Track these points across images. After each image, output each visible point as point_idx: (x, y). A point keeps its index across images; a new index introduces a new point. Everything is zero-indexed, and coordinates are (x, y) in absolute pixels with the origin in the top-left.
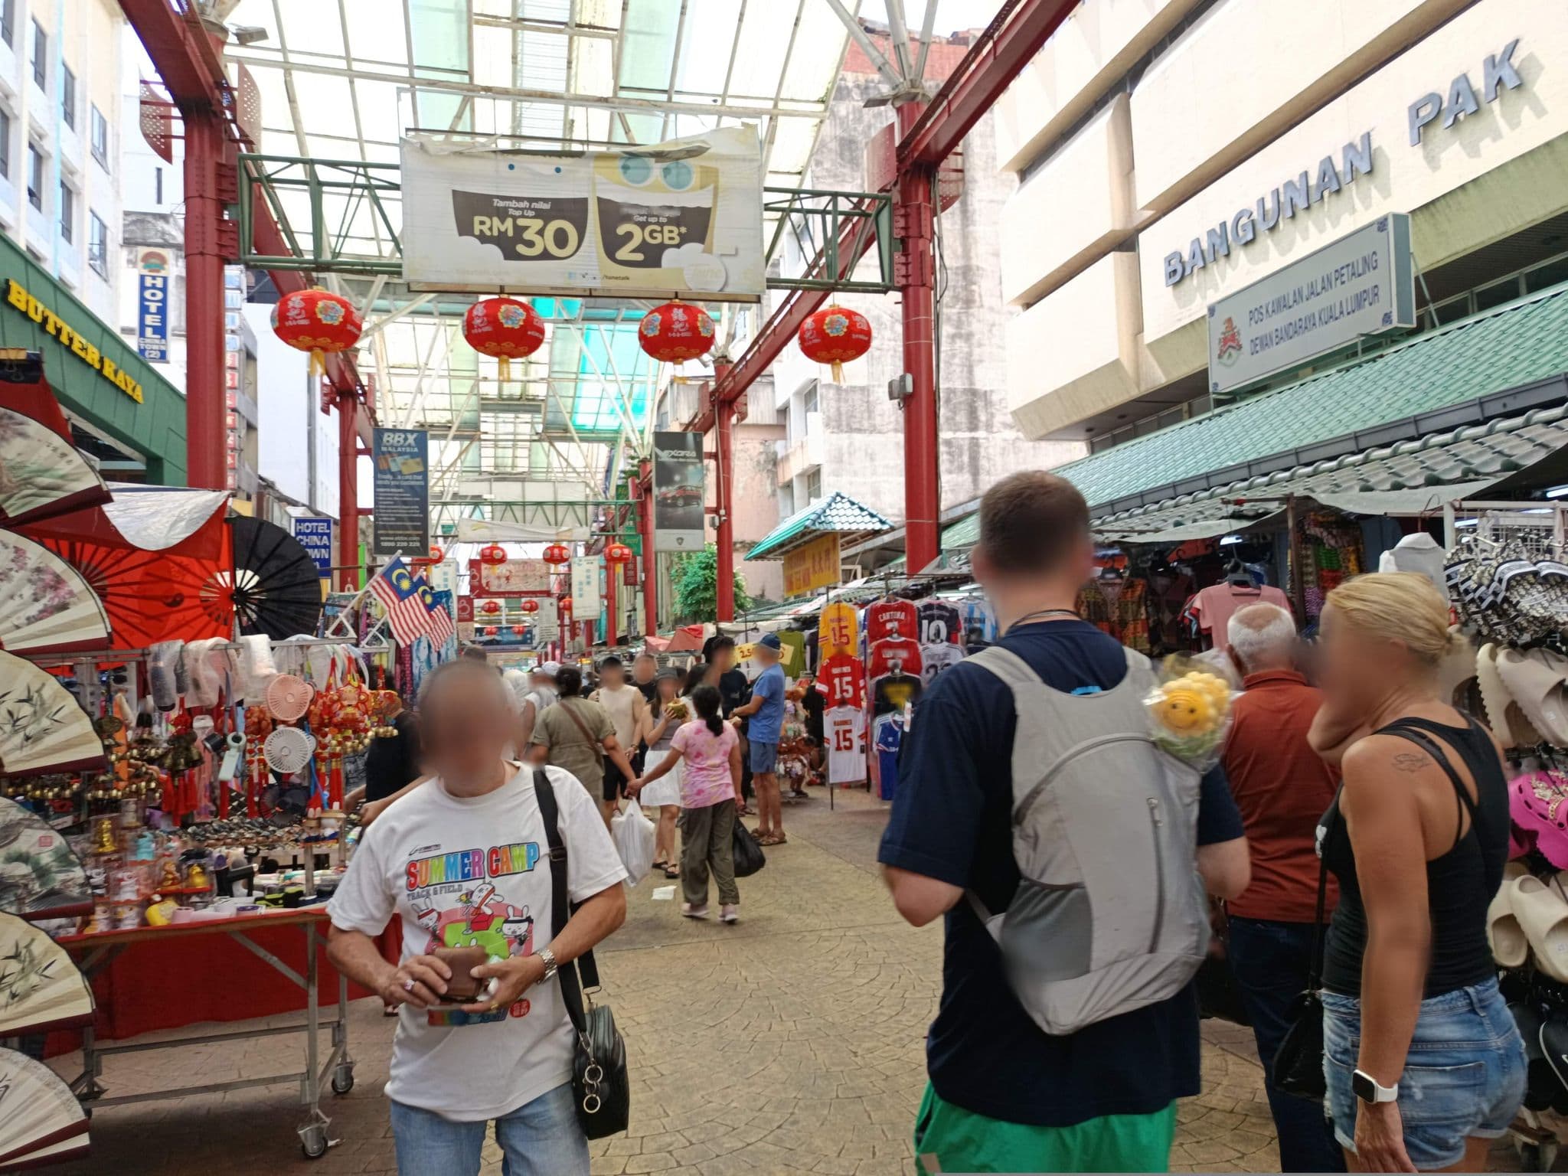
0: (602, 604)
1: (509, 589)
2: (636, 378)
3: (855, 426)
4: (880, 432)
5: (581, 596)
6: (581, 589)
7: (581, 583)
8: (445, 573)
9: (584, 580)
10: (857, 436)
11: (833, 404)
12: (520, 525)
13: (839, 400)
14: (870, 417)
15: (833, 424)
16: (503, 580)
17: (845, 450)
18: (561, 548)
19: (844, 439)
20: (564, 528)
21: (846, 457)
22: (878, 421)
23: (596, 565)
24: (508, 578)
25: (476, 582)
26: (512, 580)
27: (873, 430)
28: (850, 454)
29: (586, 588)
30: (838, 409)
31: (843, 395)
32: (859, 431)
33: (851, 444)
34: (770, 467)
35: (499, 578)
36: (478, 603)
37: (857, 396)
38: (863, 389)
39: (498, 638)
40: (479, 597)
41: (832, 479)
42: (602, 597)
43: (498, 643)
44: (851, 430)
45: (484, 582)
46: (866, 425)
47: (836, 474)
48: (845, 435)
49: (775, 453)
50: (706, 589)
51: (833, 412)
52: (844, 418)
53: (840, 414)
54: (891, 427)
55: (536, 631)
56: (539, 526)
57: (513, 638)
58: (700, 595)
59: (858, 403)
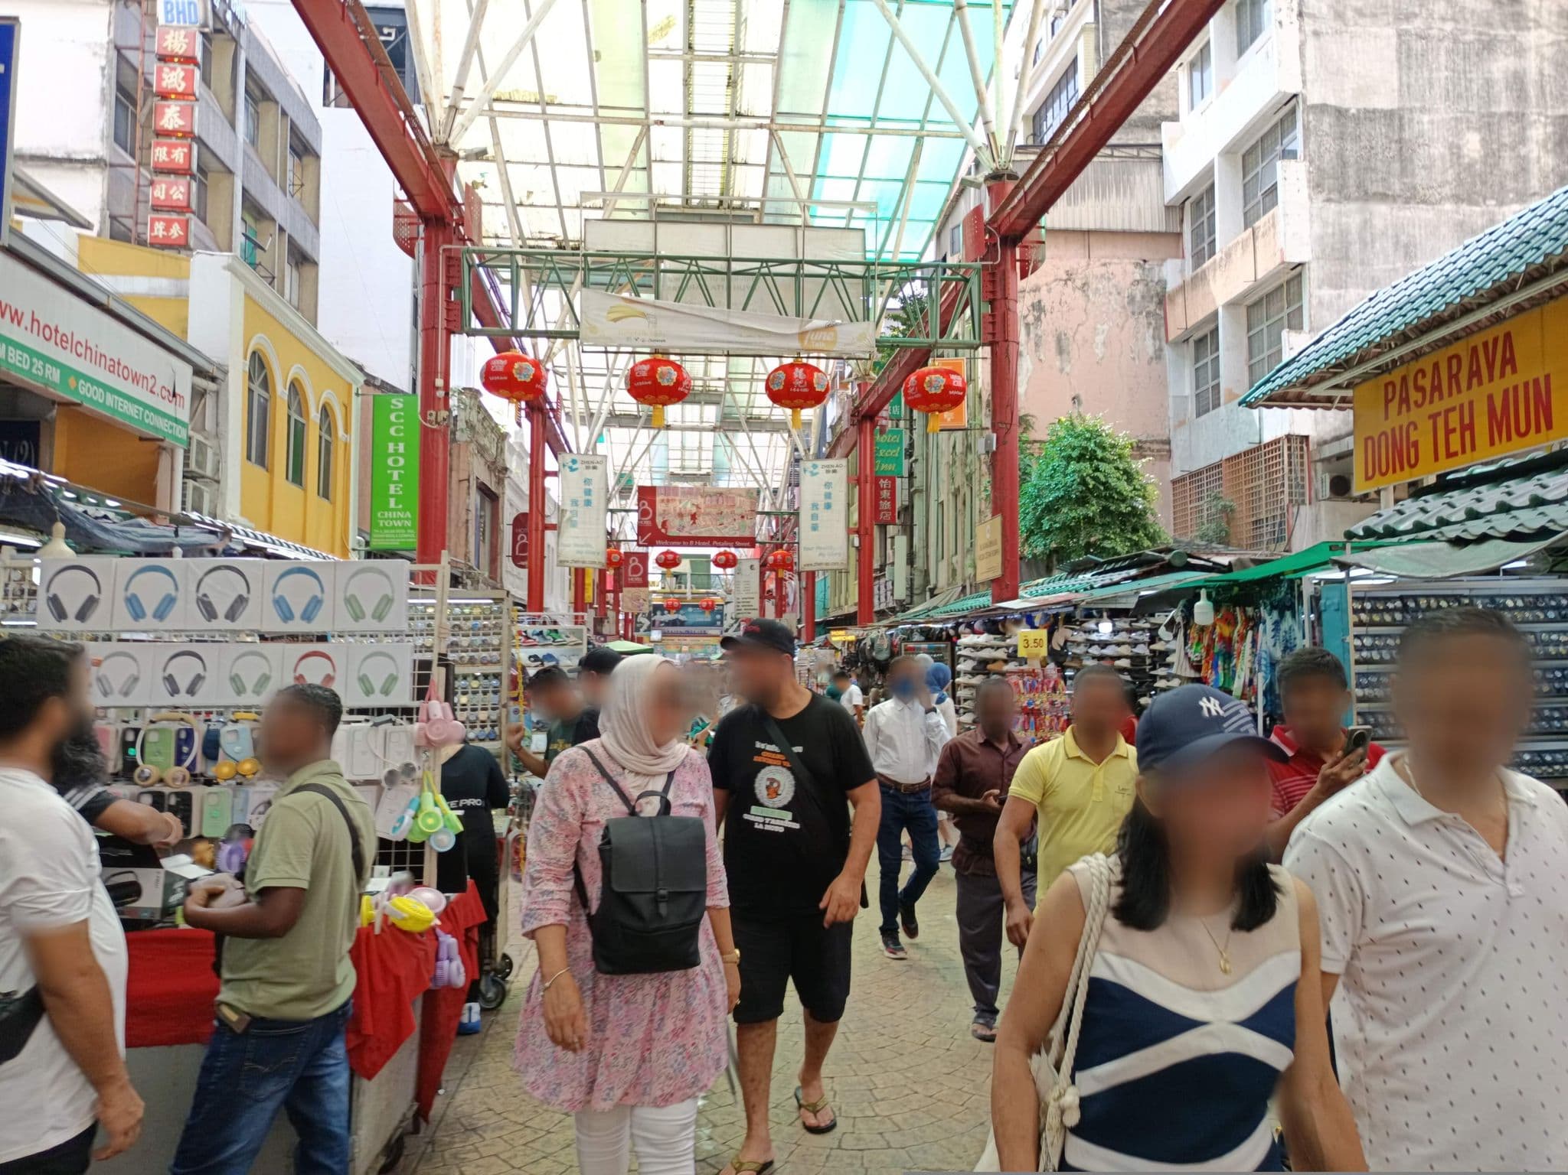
0: (849, 542)
1: (694, 533)
2: (928, 127)
3: (1373, 188)
4: (1424, 201)
5: (815, 528)
6: (814, 517)
7: (815, 506)
8: (587, 481)
9: (821, 501)
10: (1381, 209)
11: (1329, 143)
12: (718, 312)
13: (1342, 137)
14: (1403, 172)
15: (1329, 183)
16: (687, 519)
17: (1354, 236)
18: (810, 370)
19: (1352, 215)
20: (816, 323)
21: (1355, 248)
22: (1421, 177)
23: (842, 473)
24: (694, 517)
25: (647, 522)
26: (700, 520)
27: (1411, 197)
28: (1364, 243)
29: (823, 514)
30: (1341, 156)
31: (1351, 125)
32: (1384, 197)
33: (1366, 224)
34: (1152, 307)
35: (681, 515)
36: (655, 552)
37: (1380, 129)
38: (1389, 115)
39: (682, 618)
40: (651, 543)
41: (1327, 293)
42: (849, 531)
43: (682, 624)
44: (1366, 197)
45: (659, 521)
46: (1397, 187)
47: (1336, 282)
48: (1353, 206)
49: (1162, 283)
50: (1082, 501)
51: (1328, 160)
52: (1351, 171)
53: (1344, 164)
54: (1447, 191)
55: (729, 610)
56: (762, 317)
57: (700, 618)
58: (1068, 514)
59: (1380, 142)
